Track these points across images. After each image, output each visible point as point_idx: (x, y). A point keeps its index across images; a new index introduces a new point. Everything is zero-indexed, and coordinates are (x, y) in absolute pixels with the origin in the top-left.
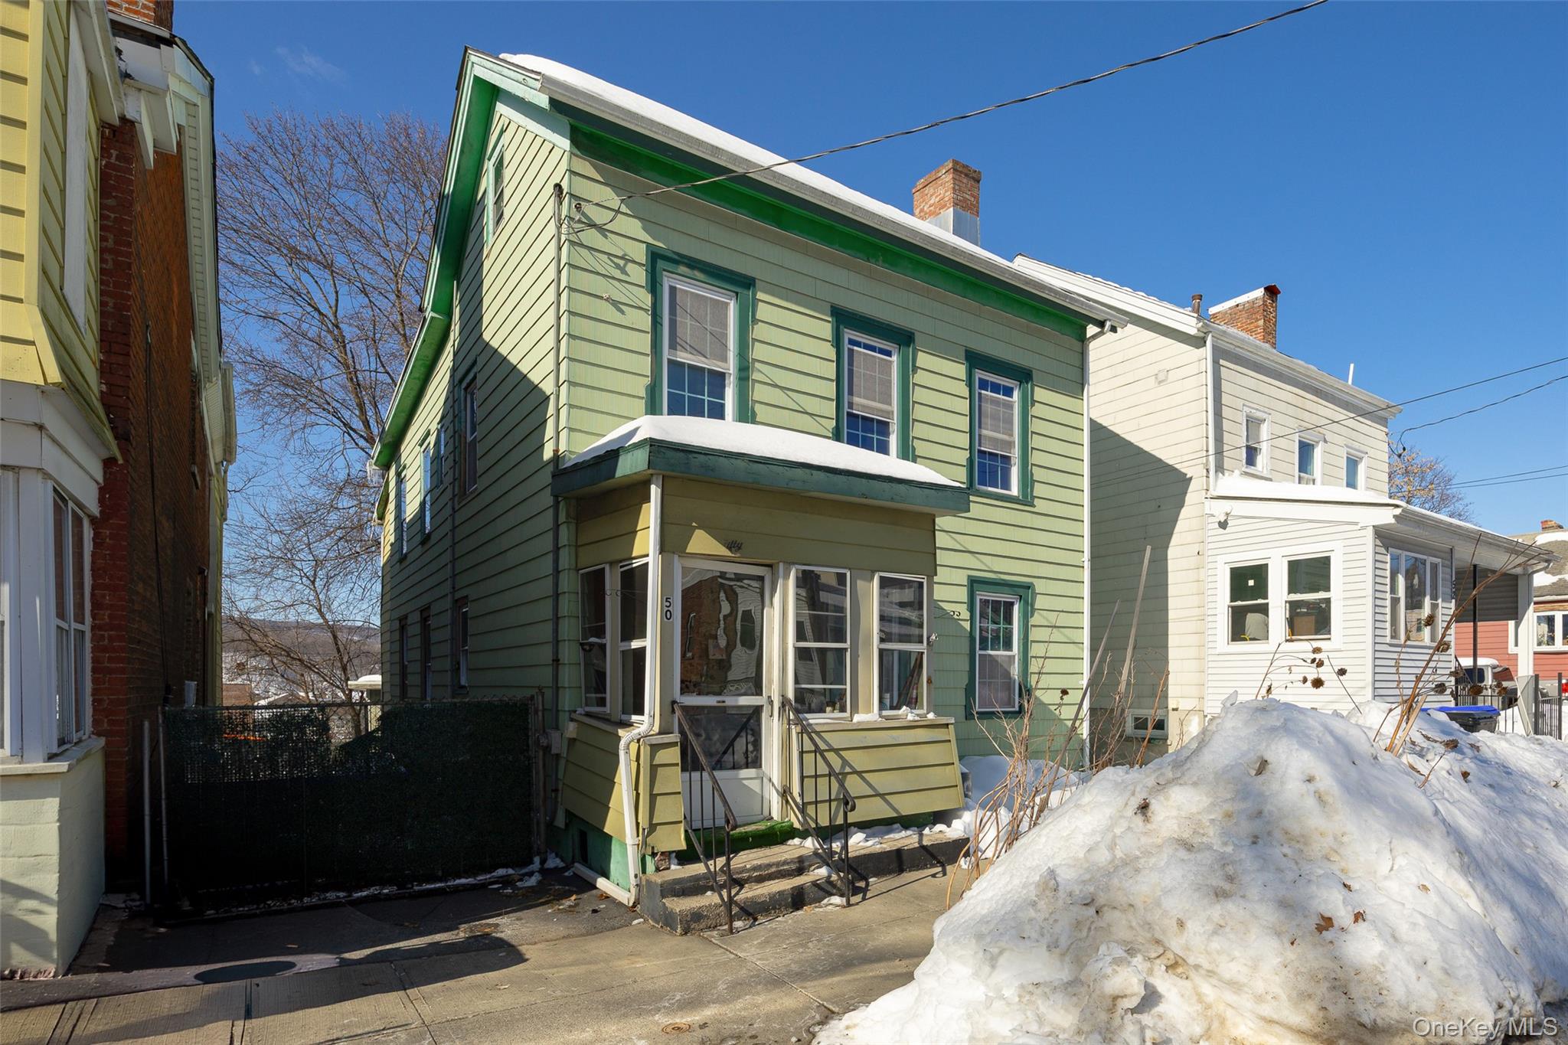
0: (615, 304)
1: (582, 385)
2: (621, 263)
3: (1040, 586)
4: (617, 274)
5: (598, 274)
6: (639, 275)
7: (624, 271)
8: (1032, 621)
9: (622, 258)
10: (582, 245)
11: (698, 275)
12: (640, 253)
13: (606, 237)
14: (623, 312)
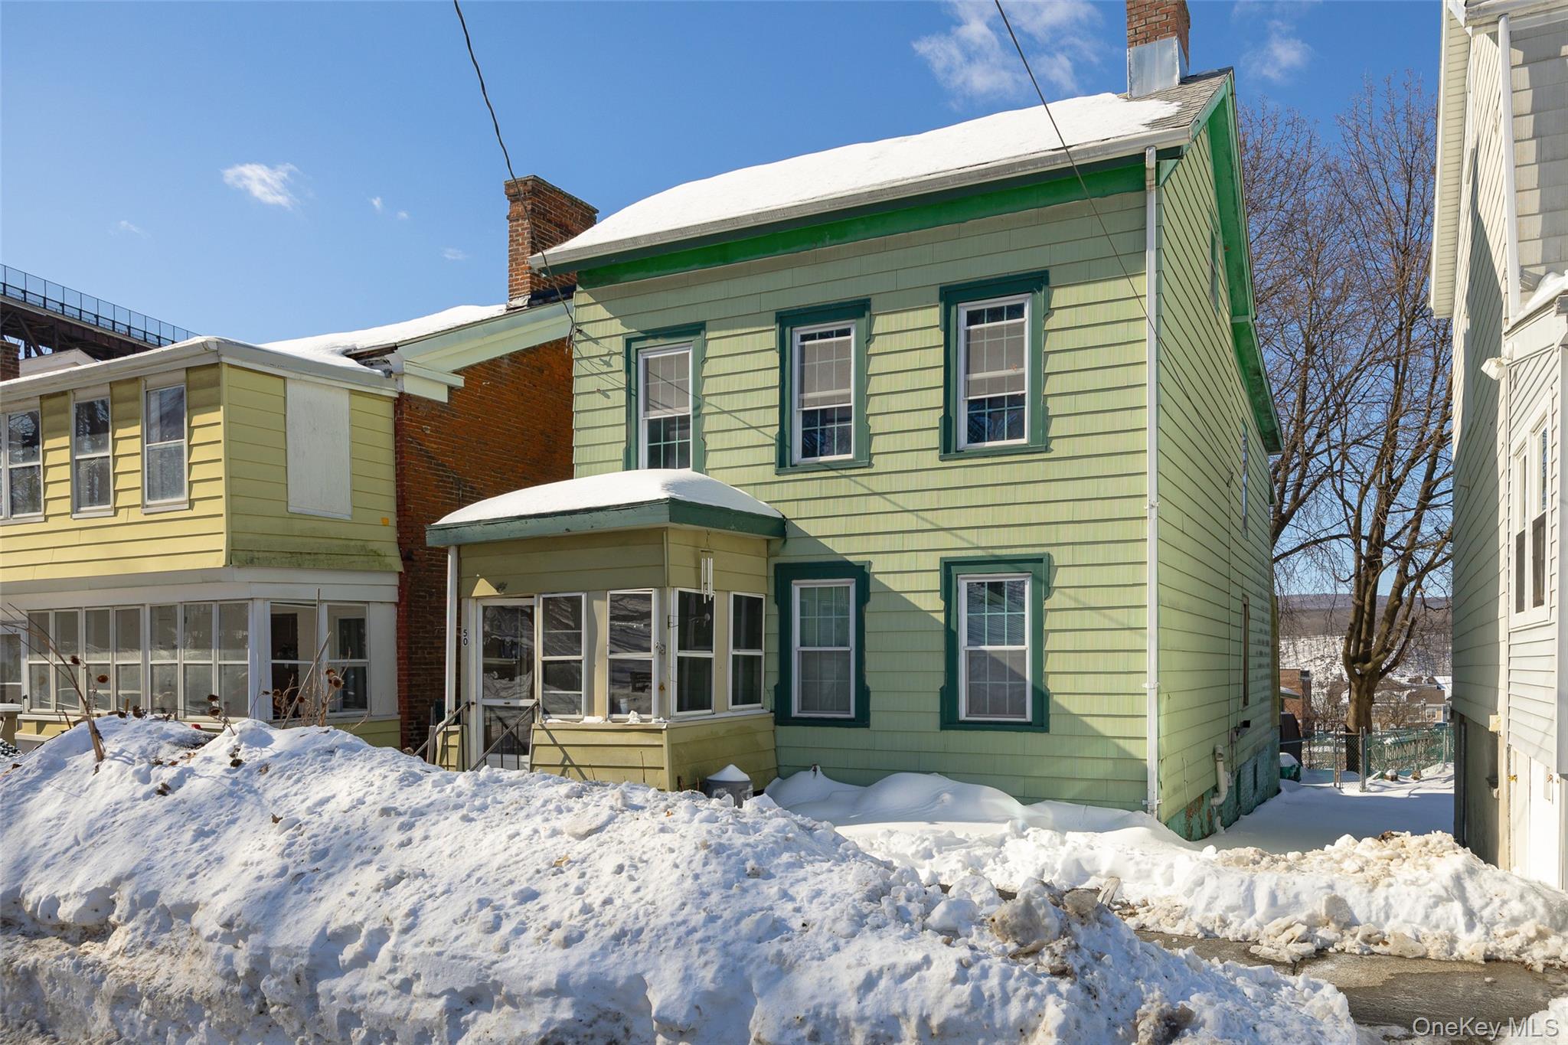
0: (604, 393)
1: (583, 464)
2: (607, 358)
3: (1059, 556)
4: (605, 369)
5: (593, 375)
6: (619, 362)
7: (608, 364)
8: (1048, 604)
9: (608, 355)
10: (583, 358)
11: (661, 341)
12: (618, 345)
13: (597, 344)
14: (608, 397)
